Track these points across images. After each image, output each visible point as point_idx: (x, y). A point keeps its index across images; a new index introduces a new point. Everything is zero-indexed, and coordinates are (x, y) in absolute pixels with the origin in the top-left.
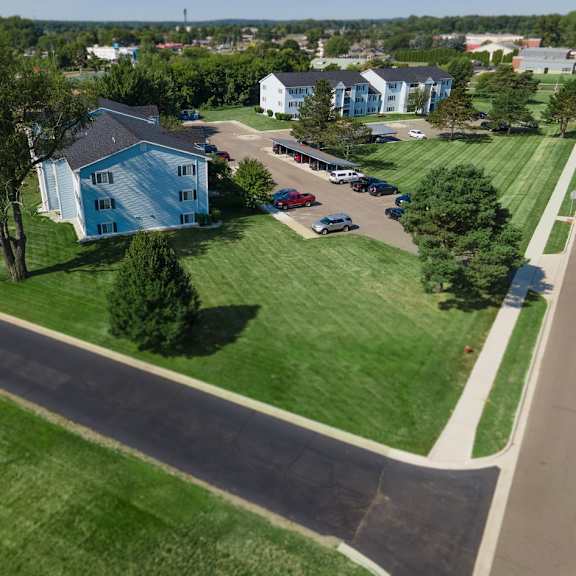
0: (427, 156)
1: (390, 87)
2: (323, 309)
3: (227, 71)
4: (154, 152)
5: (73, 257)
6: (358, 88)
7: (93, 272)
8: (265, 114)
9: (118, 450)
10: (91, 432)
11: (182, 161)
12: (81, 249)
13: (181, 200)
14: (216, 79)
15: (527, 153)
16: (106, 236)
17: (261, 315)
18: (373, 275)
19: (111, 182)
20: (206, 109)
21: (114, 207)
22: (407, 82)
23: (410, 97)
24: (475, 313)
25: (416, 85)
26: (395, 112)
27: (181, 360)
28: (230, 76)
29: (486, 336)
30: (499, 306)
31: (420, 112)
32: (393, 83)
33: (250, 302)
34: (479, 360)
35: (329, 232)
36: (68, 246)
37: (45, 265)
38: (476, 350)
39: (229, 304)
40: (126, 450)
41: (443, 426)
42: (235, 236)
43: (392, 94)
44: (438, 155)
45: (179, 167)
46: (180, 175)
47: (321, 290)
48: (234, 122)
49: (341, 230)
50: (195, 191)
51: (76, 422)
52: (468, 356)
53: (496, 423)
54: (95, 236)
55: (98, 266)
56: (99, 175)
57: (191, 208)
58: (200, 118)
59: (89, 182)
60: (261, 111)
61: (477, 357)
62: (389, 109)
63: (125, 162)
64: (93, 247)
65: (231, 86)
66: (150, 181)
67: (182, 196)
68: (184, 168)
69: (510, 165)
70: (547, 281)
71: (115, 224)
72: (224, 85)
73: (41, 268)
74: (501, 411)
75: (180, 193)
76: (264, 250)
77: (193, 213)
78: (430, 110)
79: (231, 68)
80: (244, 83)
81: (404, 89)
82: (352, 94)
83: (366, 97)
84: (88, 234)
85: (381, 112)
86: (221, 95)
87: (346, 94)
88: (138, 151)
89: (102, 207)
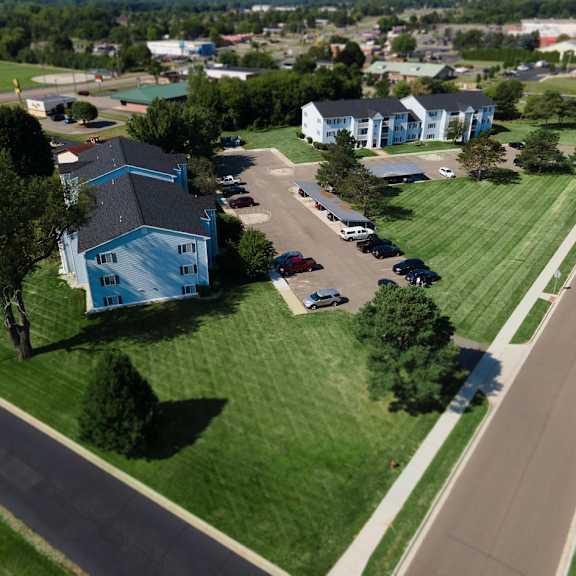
0: (449, 201)
1: (431, 115)
2: (283, 405)
3: (274, 92)
4: (155, 234)
5: (78, 331)
6: (397, 117)
7: (90, 352)
8: (306, 140)
9: (61, 564)
10: (44, 543)
11: (183, 241)
12: (86, 323)
13: (182, 273)
14: (263, 101)
15: (549, 199)
16: (111, 307)
17: (226, 411)
18: (341, 365)
19: (115, 261)
20: (251, 130)
21: (118, 282)
22: (447, 111)
23: (451, 124)
24: (420, 416)
25: (457, 114)
26: (435, 140)
27: (141, 463)
28: (276, 96)
29: (417, 447)
30: (442, 410)
31: (460, 140)
32: (433, 111)
33: (220, 395)
34: (401, 477)
35: (317, 307)
36: (75, 318)
37: (52, 341)
38: (402, 464)
39: (200, 397)
40: (69, 564)
41: (342, 552)
42: (229, 310)
43: (432, 122)
44: (460, 199)
45: (179, 247)
46: (180, 252)
47: (288, 383)
48: (274, 150)
49: (331, 305)
50: (195, 266)
51: (34, 530)
52: (393, 471)
53: (389, 552)
54: (101, 308)
55: (97, 343)
56: (103, 257)
57: (192, 280)
58: (242, 143)
59: (94, 262)
60: (303, 136)
61: (400, 472)
62: (430, 136)
63: (128, 244)
64: (97, 321)
65: (278, 106)
66: (155, 260)
67: (183, 271)
68: (184, 246)
69: (525, 217)
70: (499, 379)
71: (120, 297)
72: (271, 106)
73: (46, 344)
74: (399, 538)
75: (181, 268)
76: (251, 328)
77: (194, 285)
78: (471, 137)
79: (277, 90)
80: (291, 103)
81: (444, 118)
82: (391, 124)
83: (405, 125)
84: (95, 306)
85: (422, 139)
86: (267, 116)
87: (384, 124)
88: (139, 234)
89: (107, 283)
